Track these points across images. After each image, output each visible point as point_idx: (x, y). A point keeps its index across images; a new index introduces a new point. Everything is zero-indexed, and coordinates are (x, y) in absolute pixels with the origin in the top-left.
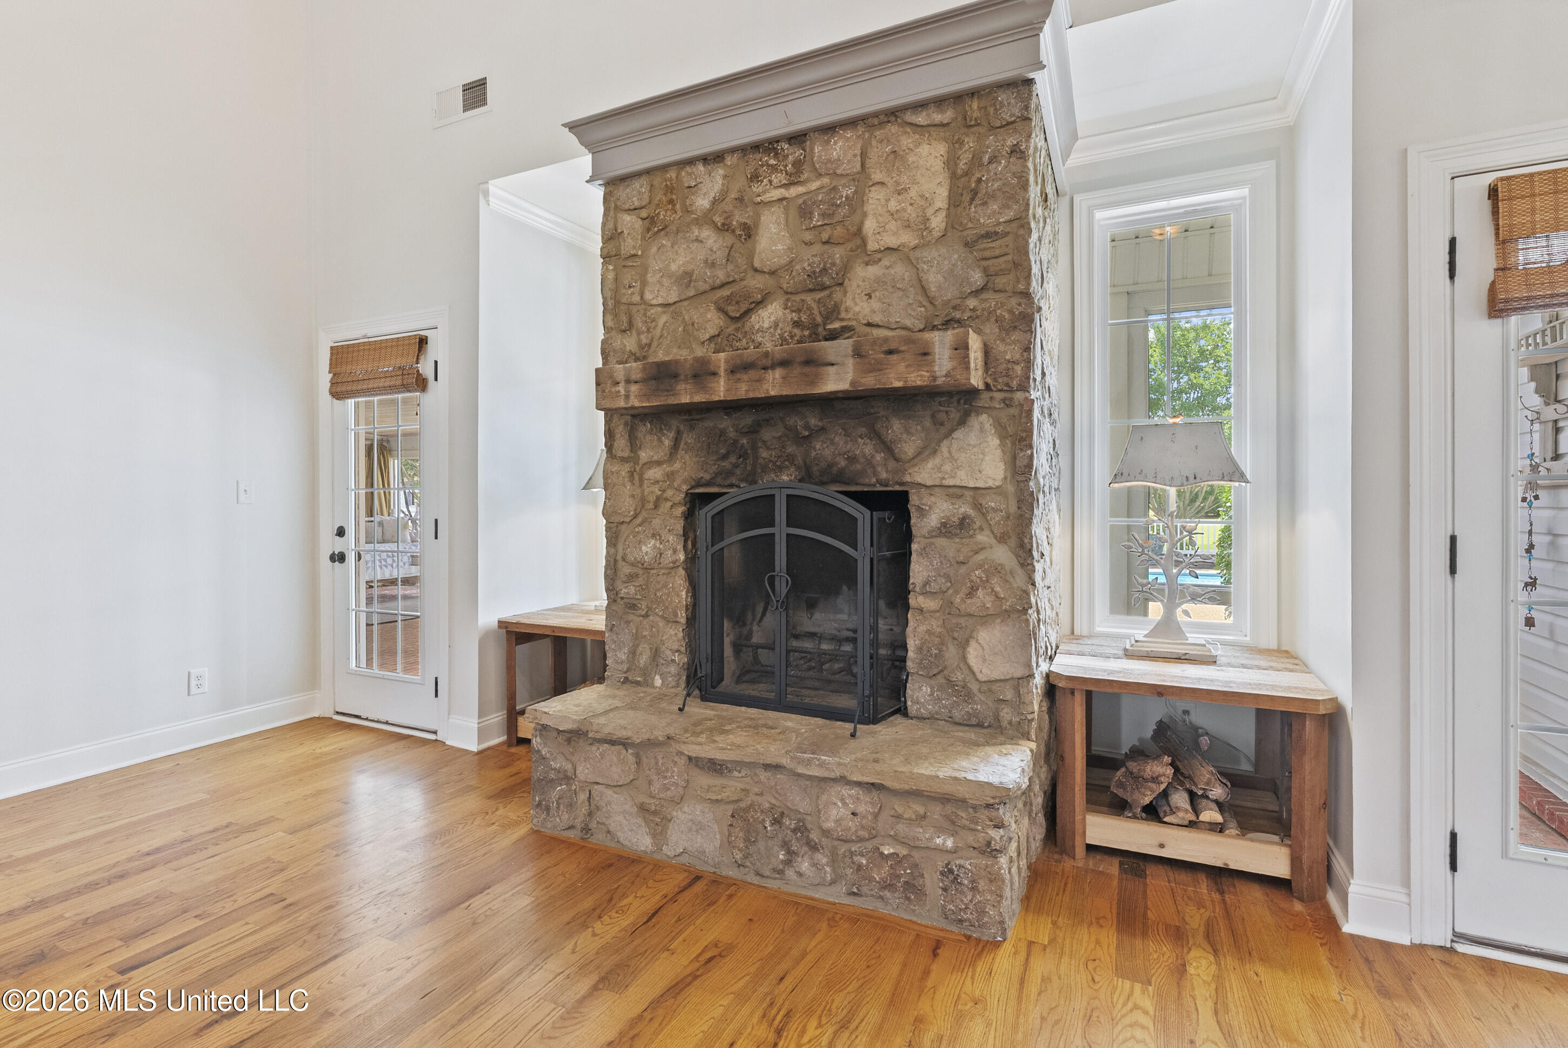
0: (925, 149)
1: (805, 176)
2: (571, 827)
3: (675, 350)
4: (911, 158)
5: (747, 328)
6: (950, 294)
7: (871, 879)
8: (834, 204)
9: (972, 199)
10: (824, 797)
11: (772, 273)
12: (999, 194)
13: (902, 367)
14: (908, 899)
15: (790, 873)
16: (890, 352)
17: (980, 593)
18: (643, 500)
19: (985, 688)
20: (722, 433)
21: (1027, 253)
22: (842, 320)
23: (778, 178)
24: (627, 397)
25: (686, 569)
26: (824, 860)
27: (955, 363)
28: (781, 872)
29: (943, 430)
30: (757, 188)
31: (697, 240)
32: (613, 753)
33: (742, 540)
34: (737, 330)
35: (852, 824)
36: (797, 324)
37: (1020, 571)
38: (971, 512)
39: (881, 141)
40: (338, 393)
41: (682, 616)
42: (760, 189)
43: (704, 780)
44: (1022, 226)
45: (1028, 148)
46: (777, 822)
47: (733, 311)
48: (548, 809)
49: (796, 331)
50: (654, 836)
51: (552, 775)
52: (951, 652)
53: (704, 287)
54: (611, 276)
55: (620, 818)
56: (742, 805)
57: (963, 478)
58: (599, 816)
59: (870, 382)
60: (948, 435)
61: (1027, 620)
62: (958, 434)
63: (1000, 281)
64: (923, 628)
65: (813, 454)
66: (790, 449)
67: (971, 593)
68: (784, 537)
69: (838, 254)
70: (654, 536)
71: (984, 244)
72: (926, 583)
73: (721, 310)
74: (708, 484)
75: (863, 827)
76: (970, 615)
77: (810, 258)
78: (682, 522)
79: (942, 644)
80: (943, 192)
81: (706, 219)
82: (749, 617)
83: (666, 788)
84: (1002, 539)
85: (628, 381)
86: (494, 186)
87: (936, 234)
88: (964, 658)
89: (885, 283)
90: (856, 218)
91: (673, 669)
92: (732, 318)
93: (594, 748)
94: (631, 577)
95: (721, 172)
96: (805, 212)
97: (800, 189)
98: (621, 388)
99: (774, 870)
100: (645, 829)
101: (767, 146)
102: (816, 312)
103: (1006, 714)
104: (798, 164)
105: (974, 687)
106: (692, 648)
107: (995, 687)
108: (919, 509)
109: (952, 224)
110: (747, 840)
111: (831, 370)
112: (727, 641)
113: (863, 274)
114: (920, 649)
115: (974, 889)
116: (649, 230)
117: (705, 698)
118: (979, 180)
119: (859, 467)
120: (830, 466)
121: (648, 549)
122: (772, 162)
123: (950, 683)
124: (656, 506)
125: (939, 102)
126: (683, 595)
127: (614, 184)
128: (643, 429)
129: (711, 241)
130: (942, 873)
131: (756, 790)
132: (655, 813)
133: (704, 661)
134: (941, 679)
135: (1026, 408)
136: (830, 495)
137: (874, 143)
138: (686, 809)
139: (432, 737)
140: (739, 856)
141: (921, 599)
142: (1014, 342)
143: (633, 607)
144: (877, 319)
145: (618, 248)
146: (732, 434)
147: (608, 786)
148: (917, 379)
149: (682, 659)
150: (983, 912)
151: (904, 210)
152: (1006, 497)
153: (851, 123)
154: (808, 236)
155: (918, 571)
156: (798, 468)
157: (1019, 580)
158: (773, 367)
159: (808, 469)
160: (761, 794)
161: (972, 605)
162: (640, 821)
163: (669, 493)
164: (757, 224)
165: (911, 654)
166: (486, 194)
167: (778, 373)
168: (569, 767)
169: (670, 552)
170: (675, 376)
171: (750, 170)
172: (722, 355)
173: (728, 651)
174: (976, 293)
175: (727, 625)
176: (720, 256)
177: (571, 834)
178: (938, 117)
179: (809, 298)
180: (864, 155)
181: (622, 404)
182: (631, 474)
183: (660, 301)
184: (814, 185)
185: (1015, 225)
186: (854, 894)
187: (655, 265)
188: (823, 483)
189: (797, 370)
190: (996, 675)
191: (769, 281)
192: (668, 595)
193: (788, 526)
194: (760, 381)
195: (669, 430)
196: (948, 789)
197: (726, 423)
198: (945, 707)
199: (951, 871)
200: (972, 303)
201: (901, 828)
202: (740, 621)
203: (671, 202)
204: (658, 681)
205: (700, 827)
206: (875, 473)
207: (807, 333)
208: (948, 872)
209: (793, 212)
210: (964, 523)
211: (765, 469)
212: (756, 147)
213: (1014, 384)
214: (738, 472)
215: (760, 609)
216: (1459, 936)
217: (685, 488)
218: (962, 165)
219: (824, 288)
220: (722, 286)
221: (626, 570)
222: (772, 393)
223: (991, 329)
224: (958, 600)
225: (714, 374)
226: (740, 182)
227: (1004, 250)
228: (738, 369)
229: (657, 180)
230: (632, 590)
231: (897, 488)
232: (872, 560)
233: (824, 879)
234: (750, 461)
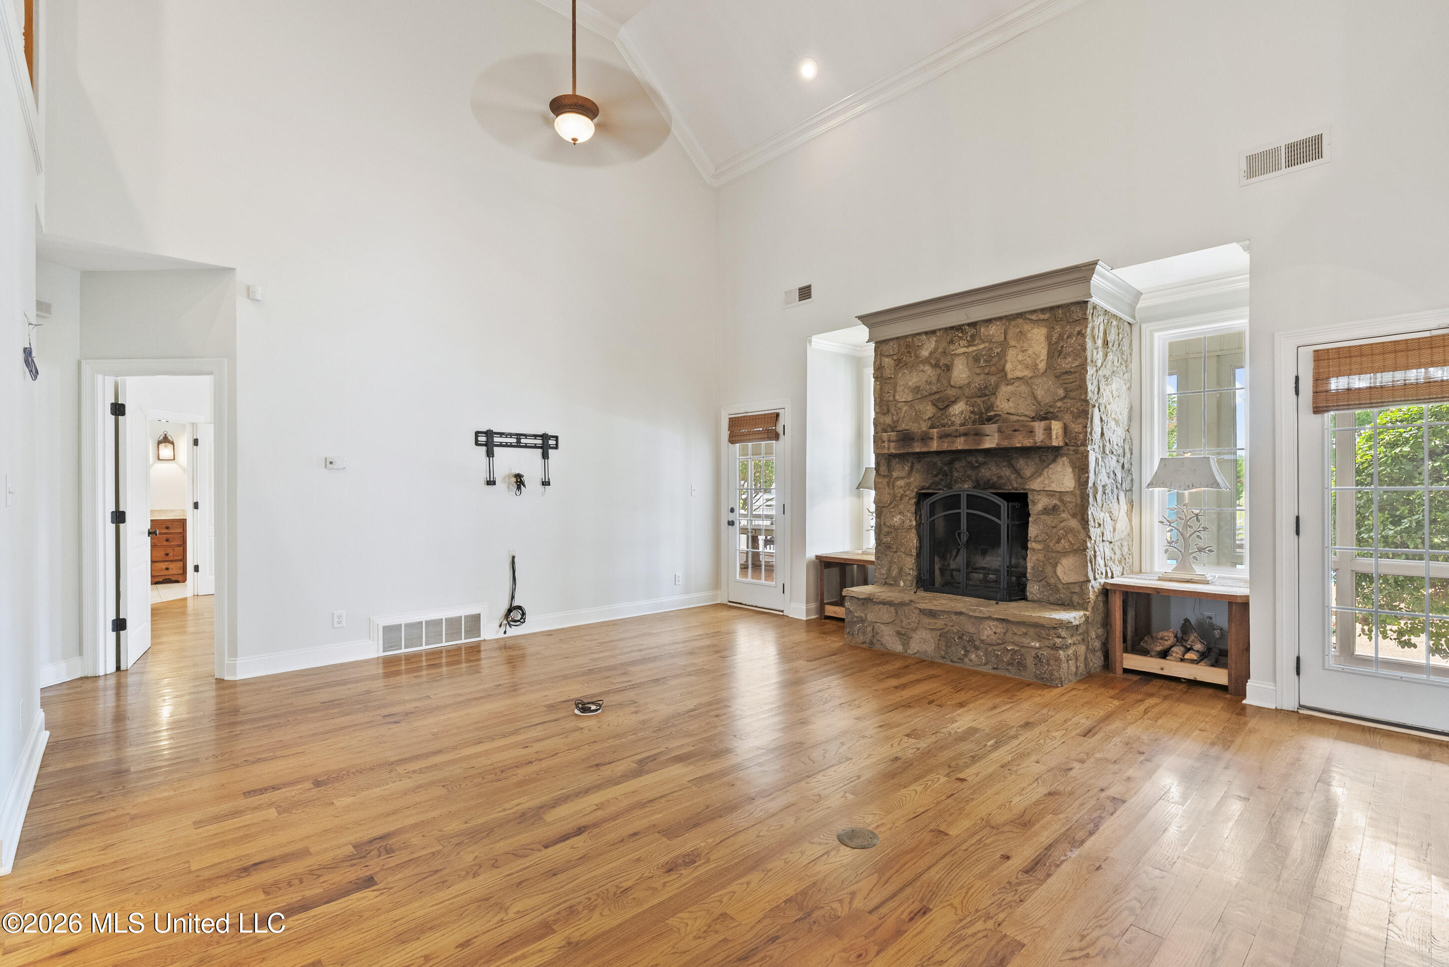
0: (1036, 331)
1: (977, 342)
2: (864, 643)
3: (911, 424)
4: (1029, 335)
5: (947, 414)
6: (1048, 400)
7: (1003, 661)
8: (991, 356)
9: (1059, 355)
10: (982, 626)
11: (960, 388)
12: (1071, 353)
13: (1020, 437)
14: (1019, 670)
15: (966, 660)
16: (1015, 431)
17: (1063, 541)
18: (895, 496)
19: (1066, 586)
20: (935, 464)
21: (1085, 382)
22: (995, 411)
23: (962, 343)
24: (889, 448)
25: (916, 530)
26: (982, 654)
27: (1045, 436)
28: (962, 659)
29: (1045, 464)
30: (952, 347)
31: (922, 371)
32: (884, 608)
33: (945, 515)
34: (942, 414)
35: (994, 637)
36: (972, 412)
37: (1083, 531)
38: (1058, 503)
39: (1014, 327)
40: (733, 440)
41: (914, 552)
42: (954, 348)
43: (926, 620)
44: (1083, 369)
45: (1086, 332)
46: (960, 638)
47: (940, 405)
48: (853, 635)
49: (972, 415)
50: (903, 645)
51: (855, 619)
52: (1049, 569)
53: (925, 393)
54: (878, 387)
55: (887, 638)
56: (945, 631)
57: (1055, 487)
58: (878, 637)
59: (1005, 444)
60: (1047, 466)
61: (1086, 555)
62: (1052, 466)
63: (1073, 394)
64: (1034, 558)
65: (980, 475)
66: (969, 472)
67: (1058, 541)
68: (965, 514)
69: (993, 379)
70: (900, 513)
71: (1066, 377)
72: (1037, 536)
73: (934, 404)
74: (928, 488)
75: (999, 639)
76: (1058, 552)
77: (979, 381)
78: (914, 507)
79: (1044, 565)
80: (1044, 352)
81: (926, 361)
82: (949, 556)
83: (909, 624)
84: (1074, 516)
85: (889, 441)
86: (814, 338)
87: (1041, 371)
88: (1055, 572)
89: (1016, 394)
90: (1003, 362)
91: (909, 578)
92: (940, 409)
93: (875, 607)
94: (888, 533)
95: (934, 339)
96: (976, 359)
97: (974, 348)
98: (886, 444)
99: (959, 659)
100: (899, 642)
101: (959, 328)
102: (982, 407)
103: (1075, 599)
104: (973, 336)
105: (1060, 586)
106: (919, 568)
107: (1071, 586)
108: (1033, 501)
109: (1050, 366)
110: (946, 646)
111: (988, 438)
112: (937, 567)
113: (1005, 390)
114: (1033, 568)
115: (1048, 664)
116: (898, 365)
117: (926, 590)
118: (1062, 347)
119: (1003, 481)
120: (989, 480)
121: (897, 519)
122: (960, 335)
123: (1049, 585)
124: (901, 499)
125: (1043, 310)
126: (915, 542)
127: (880, 345)
128: (894, 462)
129: (929, 372)
130: (1034, 658)
131: (951, 624)
132: (904, 635)
133: (925, 572)
134: (1043, 583)
135: (1085, 454)
136: (987, 494)
137: (1011, 327)
138: (918, 633)
139: (781, 613)
140: (943, 653)
141: (1034, 544)
142: (1079, 424)
143: (890, 547)
144: (1012, 411)
145: (882, 374)
146: (939, 464)
147: (882, 623)
148: (1028, 443)
149: (914, 573)
150: (1053, 674)
151: (1025, 360)
152: (1075, 496)
153: (1000, 319)
154: (978, 371)
155: (1033, 531)
156: (973, 481)
157: (1082, 535)
158: (960, 436)
159: (977, 481)
160: (953, 626)
161: (1059, 547)
162: (897, 638)
163: (908, 493)
164: (952, 364)
165: (1029, 570)
166: (810, 341)
167: (962, 439)
168: (863, 615)
169: (908, 521)
170: (913, 439)
171: (949, 338)
172: (935, 430)
173: (937, 572)
174: (1062, 399)
175: (936, 559)
176: (934, 379)
177: (864, 646)
178: (1042, 317)
179: (978, 400)
180: (1006, 333)
181: (886, 451)
182: (888, 483)
183: (903, 400)
184: (982, 346)
185: (1080, 368)
186: (995, 668)
187: (901, 382)
188: (985, 489)
189: (971, 438)
190: (1071, 580)
191: (959, 392)
192: (907, 542)
193: (967, 508)
194: (953, 442)
195: (908, 462)
196: (1035, 620)
197: (936, 459)
198: (1046, 595)
199: (1038, 656)
200: (1059, 404)
201: (1016, 638)
202: (943, 557)
203: (909, 352)
204: (902, 584)
205: (925, 641)
206: (1011, 484)
207: (977, 417)
208: (1037, 657)
209: (970, 359)
210: (1055, 508)
211: (956, 482)
212: (952, 328)
213: (1079, 443)
214: (943, 483)
215: (954, 553)
216: (1302, 707)
217: (916, 490)
218: (1054, 339)
219: (986, 395)
220: (935, 393)
221: (886, 529)
222: (959, 448)
223: (1068, 417)
224: (1052, 545)
225: (932, 439)
226: (943, 344)
227: (1074, 380)
228: (942, 437)
229: (902, 342)
230: (889, 539)
231: (1022, 491)
232: (1008, 525)
233: (981, 662)
234: (949, 477)
